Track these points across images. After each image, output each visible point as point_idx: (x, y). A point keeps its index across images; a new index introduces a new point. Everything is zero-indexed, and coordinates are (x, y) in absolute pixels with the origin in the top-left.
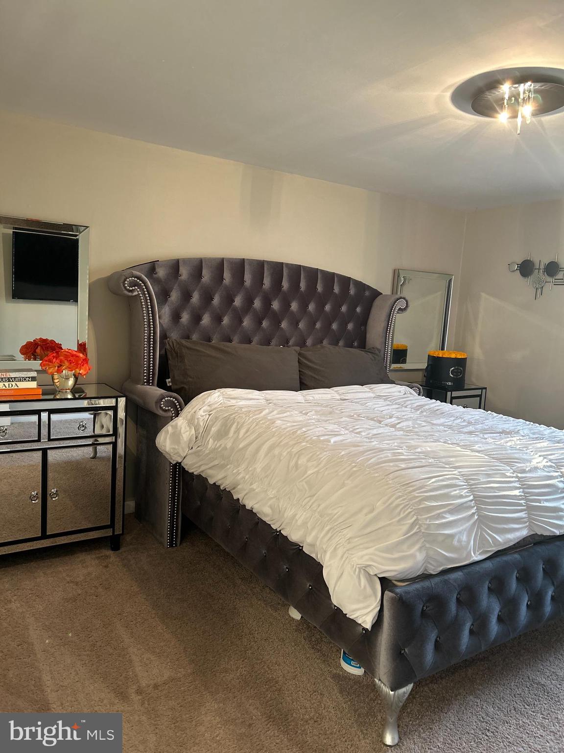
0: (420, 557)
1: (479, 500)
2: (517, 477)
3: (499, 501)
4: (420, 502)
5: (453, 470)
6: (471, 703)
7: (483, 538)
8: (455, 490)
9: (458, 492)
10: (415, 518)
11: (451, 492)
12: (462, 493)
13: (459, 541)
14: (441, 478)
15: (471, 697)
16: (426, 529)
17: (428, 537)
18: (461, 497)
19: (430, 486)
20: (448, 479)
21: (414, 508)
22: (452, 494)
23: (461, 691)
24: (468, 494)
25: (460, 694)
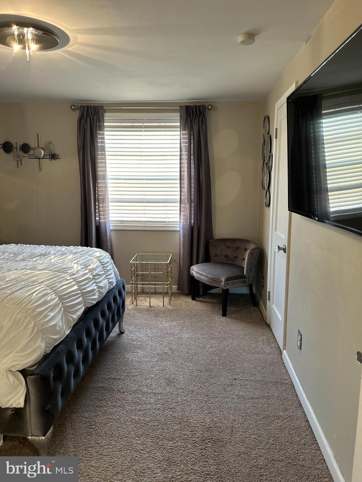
0: (43, 346)
1: (61, 298)
2: (72, 278)
3: (71, 295)
4: (33, 311)
5: (40, 285)
7: (68, 320)
8: (49, 297)
10: (33, 322)
12: (52, 297)
13: (59, 326)
14: (37, 292)
16: (42, 327)
17: (44, 331)
18: (53, 299)
19: (34, 299)
20: (42, 291)
21: (30, 316)
22: (48, 299)
24: (55, 297)
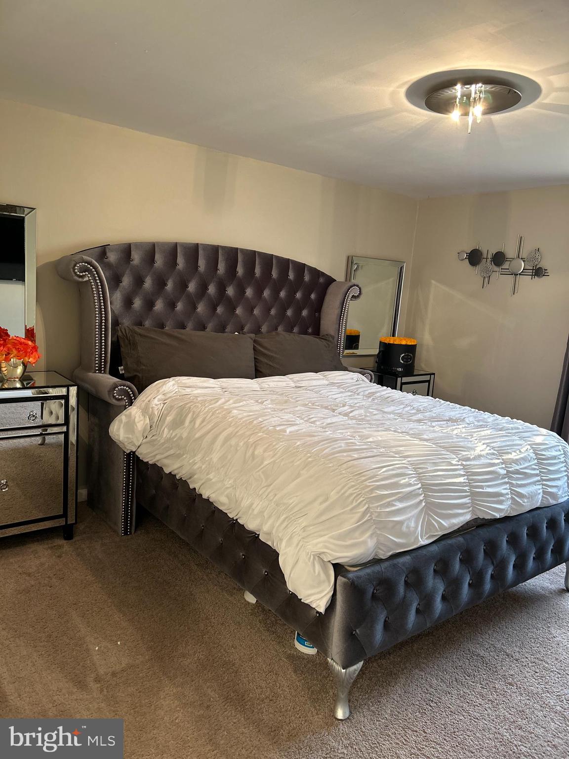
0: (371, 543)
1: (426, 488)
2: (462, 465)
3: (445, 489)
4: (372, 491)
5: (403, 459)
6: (416, 676)
7: (429, 524)
8: (405, 479)
9: (407, 480)
10: (367, 506)
11: (400, 481)
12: (410, 482)
13: (408, 527)
14: (391, 467)
15: (417, 670)
16: (377, 517)
17: (380, 525)
18: (410, 485)
19: (381, 476)
20: (399, 468)
21: (366, 496)
22: (401, 482)
23: (407, 665)
24: (416, 482)
25: (406, 668)
